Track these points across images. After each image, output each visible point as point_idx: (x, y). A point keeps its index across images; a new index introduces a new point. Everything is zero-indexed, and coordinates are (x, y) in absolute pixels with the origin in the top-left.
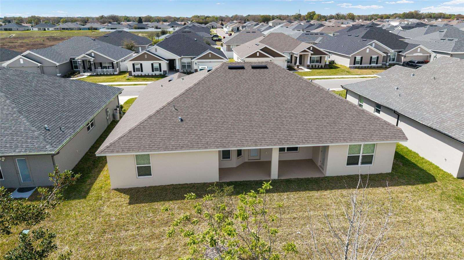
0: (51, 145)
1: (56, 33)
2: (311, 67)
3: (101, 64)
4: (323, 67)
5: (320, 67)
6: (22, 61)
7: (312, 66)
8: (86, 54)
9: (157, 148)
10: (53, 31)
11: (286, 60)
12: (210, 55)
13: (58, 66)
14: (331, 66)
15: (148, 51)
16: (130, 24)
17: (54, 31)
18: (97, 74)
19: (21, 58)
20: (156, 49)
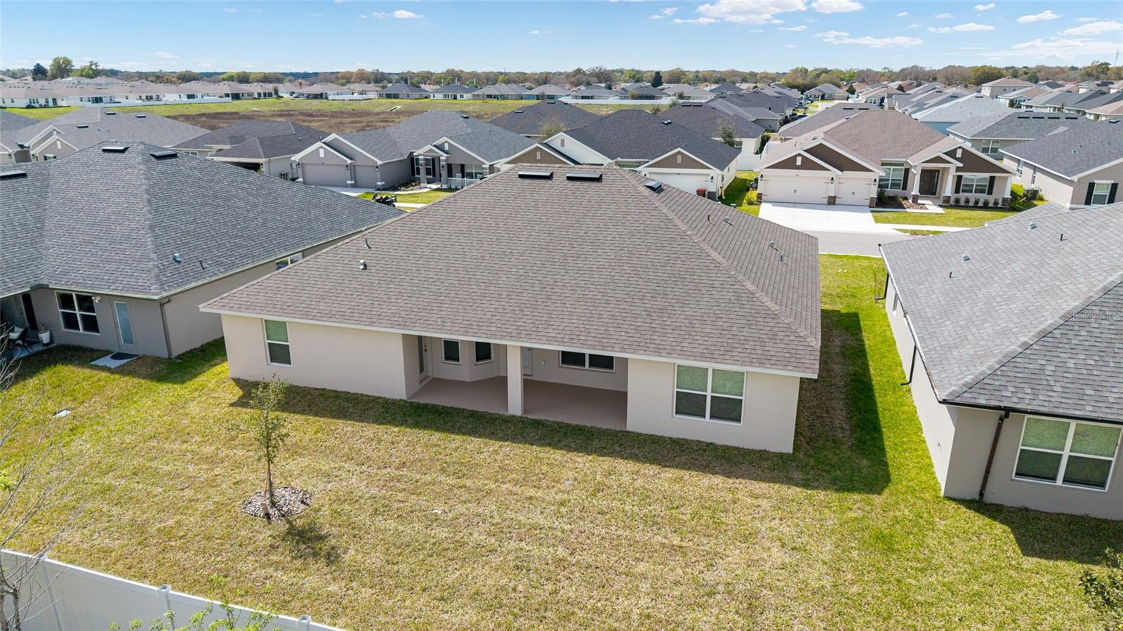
0: (161, 285)
1: (474, 104)
2: (954, 204)
3: (463, 166)
4: (991, 205)
5: (981, 204)
6: (322, 154)
7: (957, 201)
8: (435, 146)
9: (292, 312)
10: (469, 101)
11: (875, 180)
12: (679, 157)
13: (381, 165)
14: (1023, 201)
15: (547, 145)
16: (627, 87)
17: (471, 101)
18: (450, 188)
19: (321, 147)
20: (563, 141)
